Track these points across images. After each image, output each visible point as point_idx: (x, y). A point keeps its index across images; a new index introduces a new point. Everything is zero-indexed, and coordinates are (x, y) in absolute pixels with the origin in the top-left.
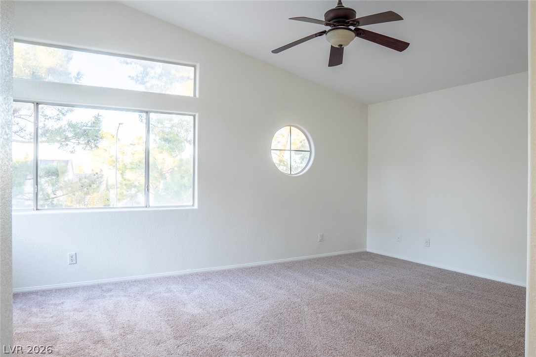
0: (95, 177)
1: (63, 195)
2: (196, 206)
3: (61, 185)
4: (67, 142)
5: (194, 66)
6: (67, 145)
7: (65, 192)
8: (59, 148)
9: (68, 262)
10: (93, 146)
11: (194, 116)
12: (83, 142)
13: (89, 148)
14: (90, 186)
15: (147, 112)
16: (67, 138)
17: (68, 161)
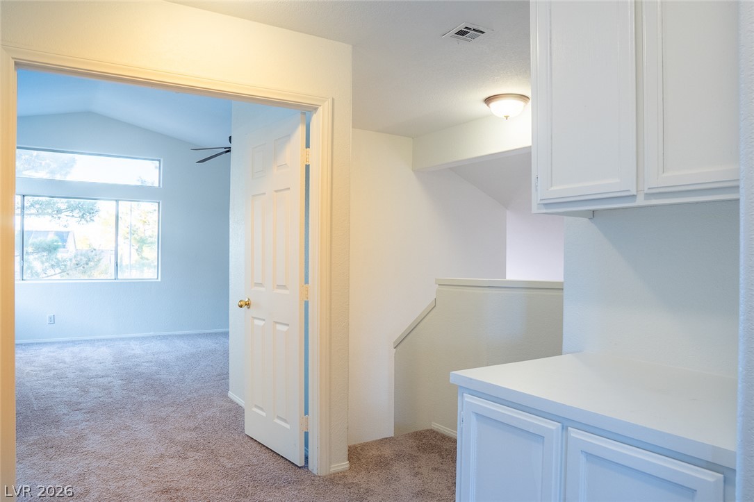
0: (93, 253)
1: (55, 274)
2: (159, 280)
3: (53, 263)
4: (59, 215)
5: (159, 161)
6: (59, 218)
7: (57, 272)
8: (50, 221)
9: (48, 322)
10: (89, 220)
11: (159, 203)
12: (78, 216)
13: (85, 222)
14: (87, 264)
15: (116, 201)
16: (59, 211)
17: (69, 232)
